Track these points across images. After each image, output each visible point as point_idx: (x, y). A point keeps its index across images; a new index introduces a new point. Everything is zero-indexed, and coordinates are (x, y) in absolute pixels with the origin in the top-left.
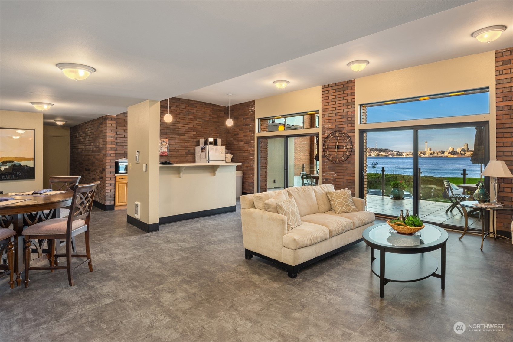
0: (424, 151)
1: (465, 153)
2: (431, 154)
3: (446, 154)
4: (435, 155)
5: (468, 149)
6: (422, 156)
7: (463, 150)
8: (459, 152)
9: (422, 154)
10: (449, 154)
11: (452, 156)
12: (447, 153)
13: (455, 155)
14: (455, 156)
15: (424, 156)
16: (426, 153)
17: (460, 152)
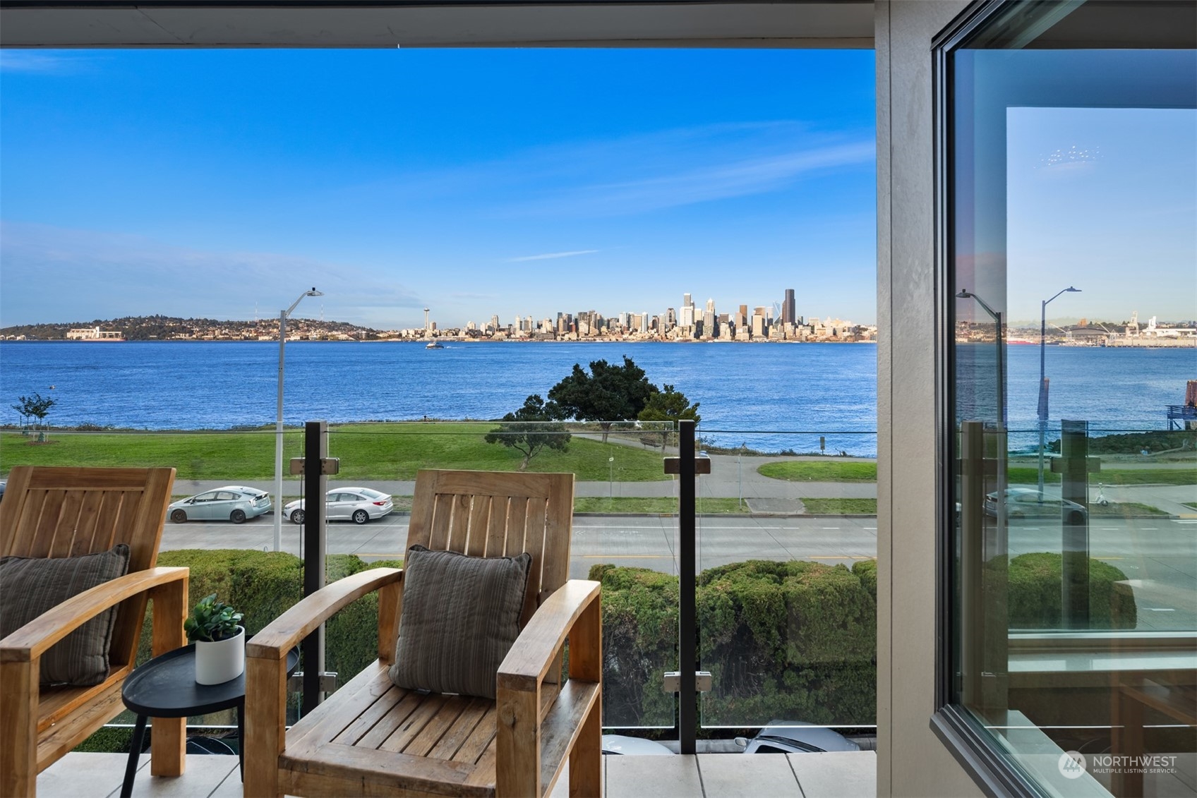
0: (423, 329)
1: (493, 334)
2: (435, 335)
3: (462, 335)
4: (442, 338)
5: (499, 326)
6: (418, 340)
7: (490, 328)
8: (484, 332)
9: (419, 336)
10: (467, 336)
11: (472, 340)
12: (464, 333)
13: (477, 338)
14: (477, 340)
15: (421, 339)
16: (426, 333)
17: (486, 330)
